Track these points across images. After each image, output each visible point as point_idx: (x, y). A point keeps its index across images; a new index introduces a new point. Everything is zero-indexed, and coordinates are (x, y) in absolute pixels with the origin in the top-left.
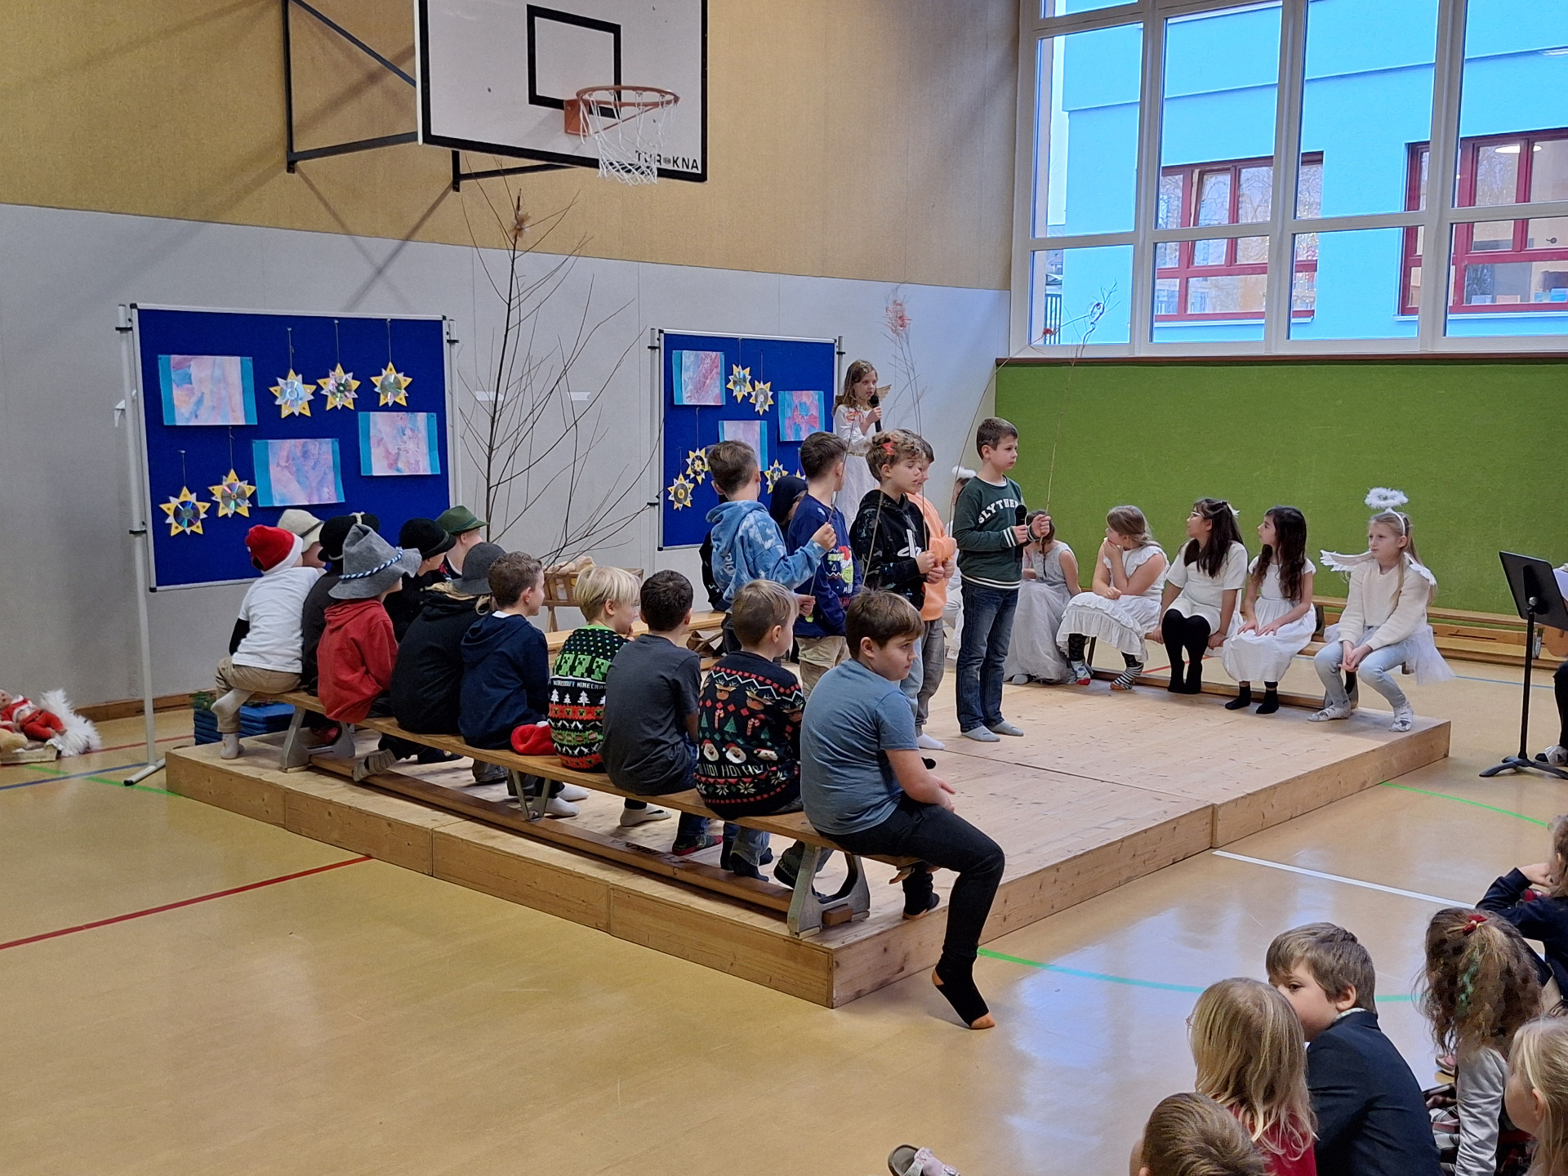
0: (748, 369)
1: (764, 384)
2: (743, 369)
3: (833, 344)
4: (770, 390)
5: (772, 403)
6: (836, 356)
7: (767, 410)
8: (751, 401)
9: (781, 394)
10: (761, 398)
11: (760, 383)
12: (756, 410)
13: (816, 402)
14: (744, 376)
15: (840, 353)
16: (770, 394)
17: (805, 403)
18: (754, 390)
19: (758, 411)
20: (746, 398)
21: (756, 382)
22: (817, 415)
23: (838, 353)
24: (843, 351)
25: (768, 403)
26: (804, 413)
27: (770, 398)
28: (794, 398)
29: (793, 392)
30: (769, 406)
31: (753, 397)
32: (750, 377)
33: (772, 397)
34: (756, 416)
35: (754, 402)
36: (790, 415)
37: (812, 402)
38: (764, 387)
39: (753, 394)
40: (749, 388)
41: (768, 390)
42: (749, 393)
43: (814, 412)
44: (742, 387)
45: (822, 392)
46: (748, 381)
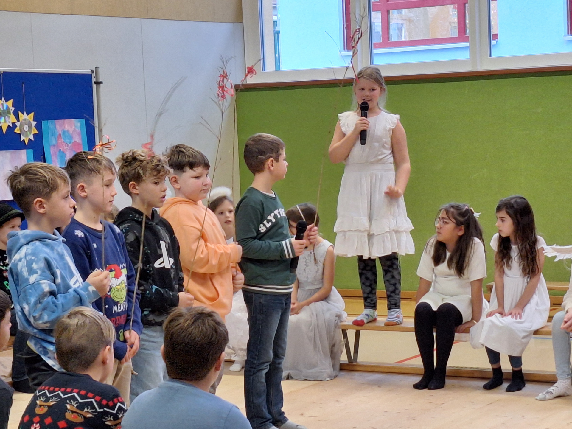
0: (11, 101)
1: (28, 114)
2: (6, 101)
3: (91, 75)
4: (34, 120)
5: (36, 132)
6: (94, 86)
7: (33, 139)
8: (16, 131)
9: (44, 123)
10: (26, 128)
11: (23, 114)
12: (22, 140)
13: (78, 130)
14: (8, 108)
15: (98, 83)
16: (34, 123)
17: (68, 131)
18: (18, 120)
19: (24, 140)
20: (11, 128)
21: (20, 113)
22: (81, 142)
23: (95, 83)
24: (100, 81)
25: (33, 133)
26: (67, 141)
27: (34, 128)
28: (58, 127)
29: (56, 121)
30: (33, 135)
31: (18, 128)
32: (13, 109)
33: (36, 126)
34: (22, 146)
35: (19, 132)
36: (54, 142)
37: (75, 129)
38: (27, 118)
39: (18, 124)
40: (13, 119)
41: (31, 120)
42: (13, 124)
43: (77, 139)
44: (6, 117)
45: (83, 121)
46: (12, 112)
